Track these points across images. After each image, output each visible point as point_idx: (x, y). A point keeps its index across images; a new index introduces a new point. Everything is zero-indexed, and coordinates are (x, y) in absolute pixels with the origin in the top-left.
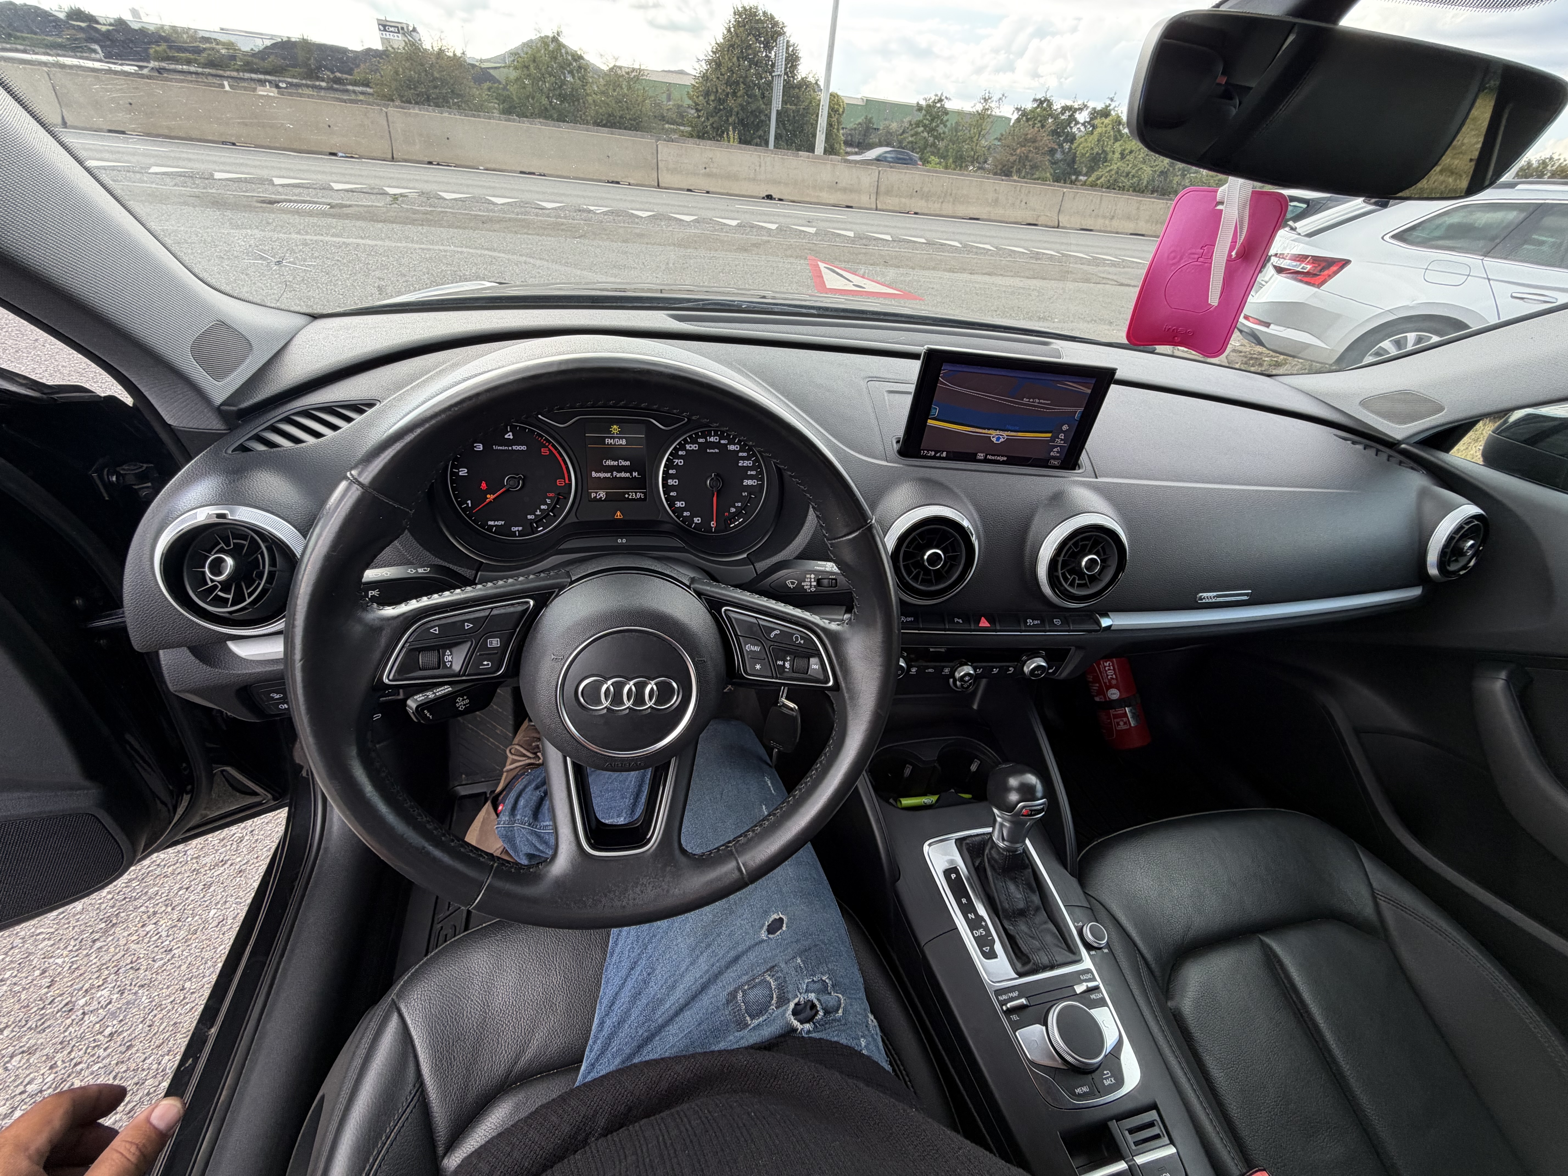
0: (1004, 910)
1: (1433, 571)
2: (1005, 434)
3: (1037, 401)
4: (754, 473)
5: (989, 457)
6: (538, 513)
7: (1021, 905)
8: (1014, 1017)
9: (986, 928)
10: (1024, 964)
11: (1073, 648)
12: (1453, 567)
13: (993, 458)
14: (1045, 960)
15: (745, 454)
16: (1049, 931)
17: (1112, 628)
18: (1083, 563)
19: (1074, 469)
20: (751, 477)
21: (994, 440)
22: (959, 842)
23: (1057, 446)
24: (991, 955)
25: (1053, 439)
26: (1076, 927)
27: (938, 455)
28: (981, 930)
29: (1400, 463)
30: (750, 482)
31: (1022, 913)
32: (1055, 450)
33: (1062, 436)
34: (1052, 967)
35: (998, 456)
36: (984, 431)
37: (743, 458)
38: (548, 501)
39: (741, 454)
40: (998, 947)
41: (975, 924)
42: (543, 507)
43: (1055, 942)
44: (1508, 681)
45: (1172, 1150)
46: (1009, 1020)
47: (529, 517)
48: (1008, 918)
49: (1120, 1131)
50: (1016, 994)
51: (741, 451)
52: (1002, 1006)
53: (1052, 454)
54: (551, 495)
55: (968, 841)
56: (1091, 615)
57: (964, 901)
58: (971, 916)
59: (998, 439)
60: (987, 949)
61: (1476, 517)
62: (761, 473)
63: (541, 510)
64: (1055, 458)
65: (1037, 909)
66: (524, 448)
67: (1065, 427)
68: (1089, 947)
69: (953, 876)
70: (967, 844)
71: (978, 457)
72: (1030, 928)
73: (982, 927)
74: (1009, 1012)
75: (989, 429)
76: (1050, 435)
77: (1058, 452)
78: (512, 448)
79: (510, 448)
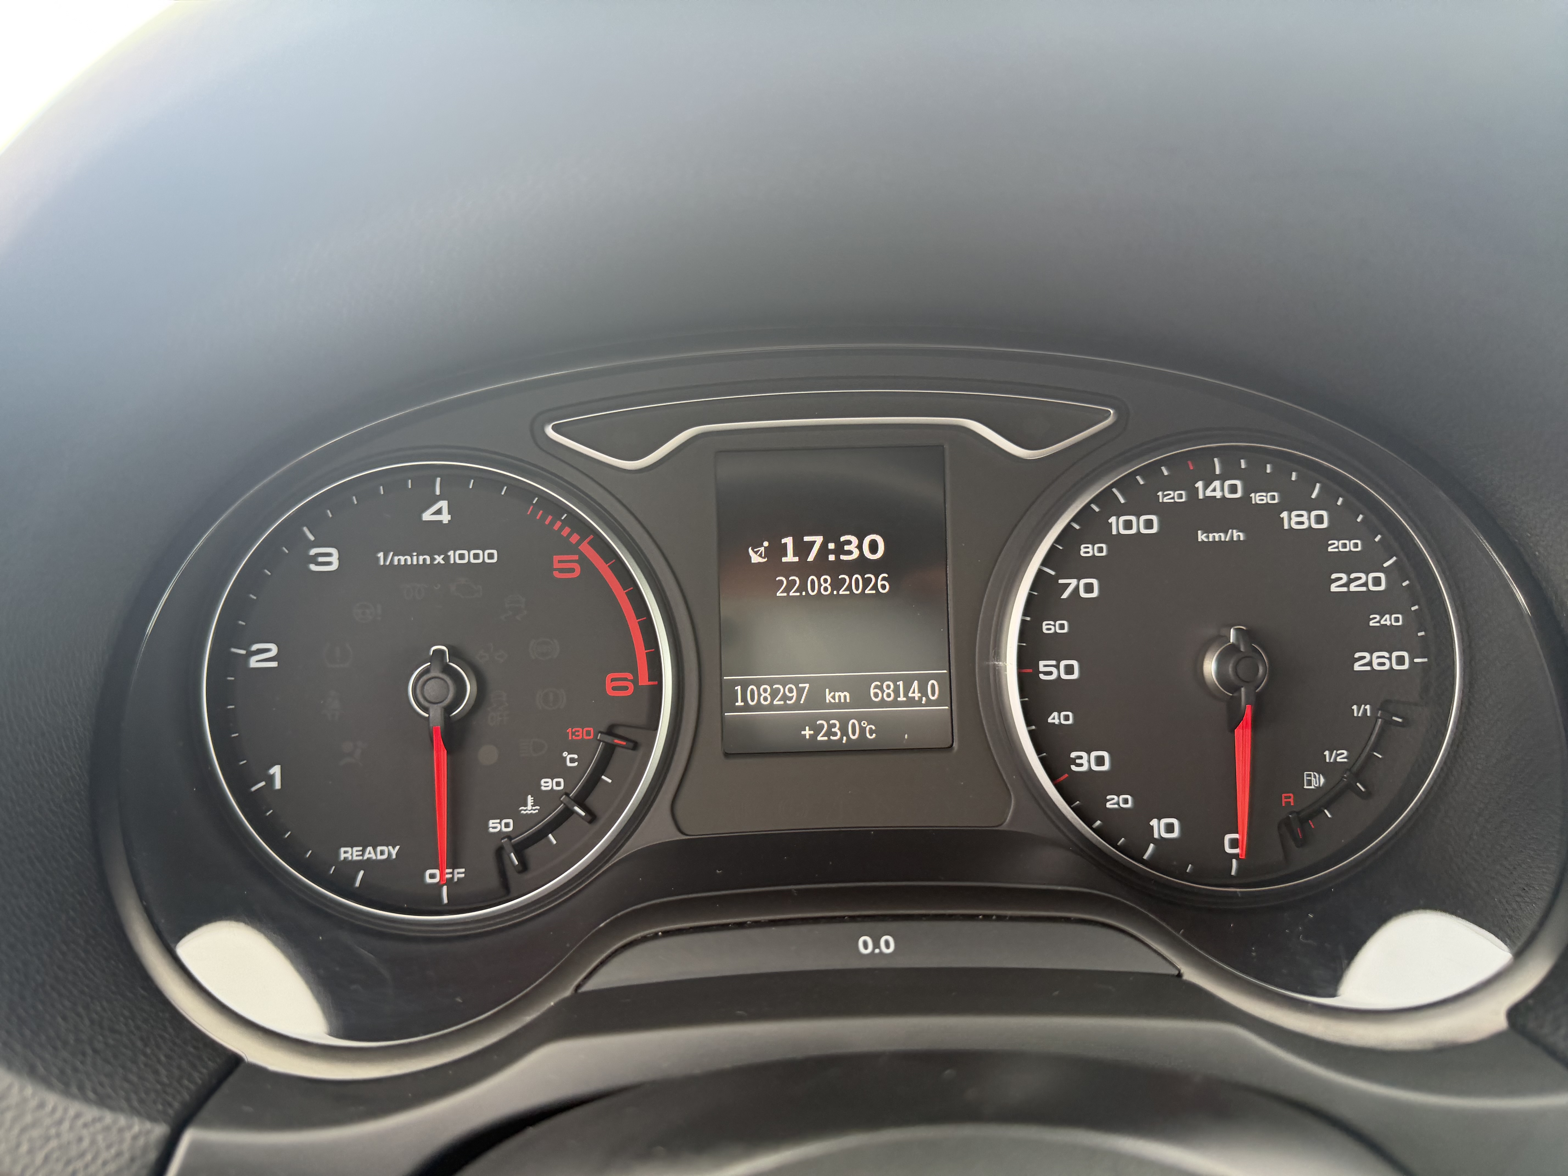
6: (530, 808)
15: (1353, 546)
20: (1383, 640)
30: (1382, 661)
37: (1351, 563)
38: (569, 759)
39: (1335, 546)
42: (547, 784)
47: (495, 826)
51: (1338, 530)
54: (581, 734)
63: (541, 798)
66: (489, 556)
78: (446, 559)
79: (439, 559)
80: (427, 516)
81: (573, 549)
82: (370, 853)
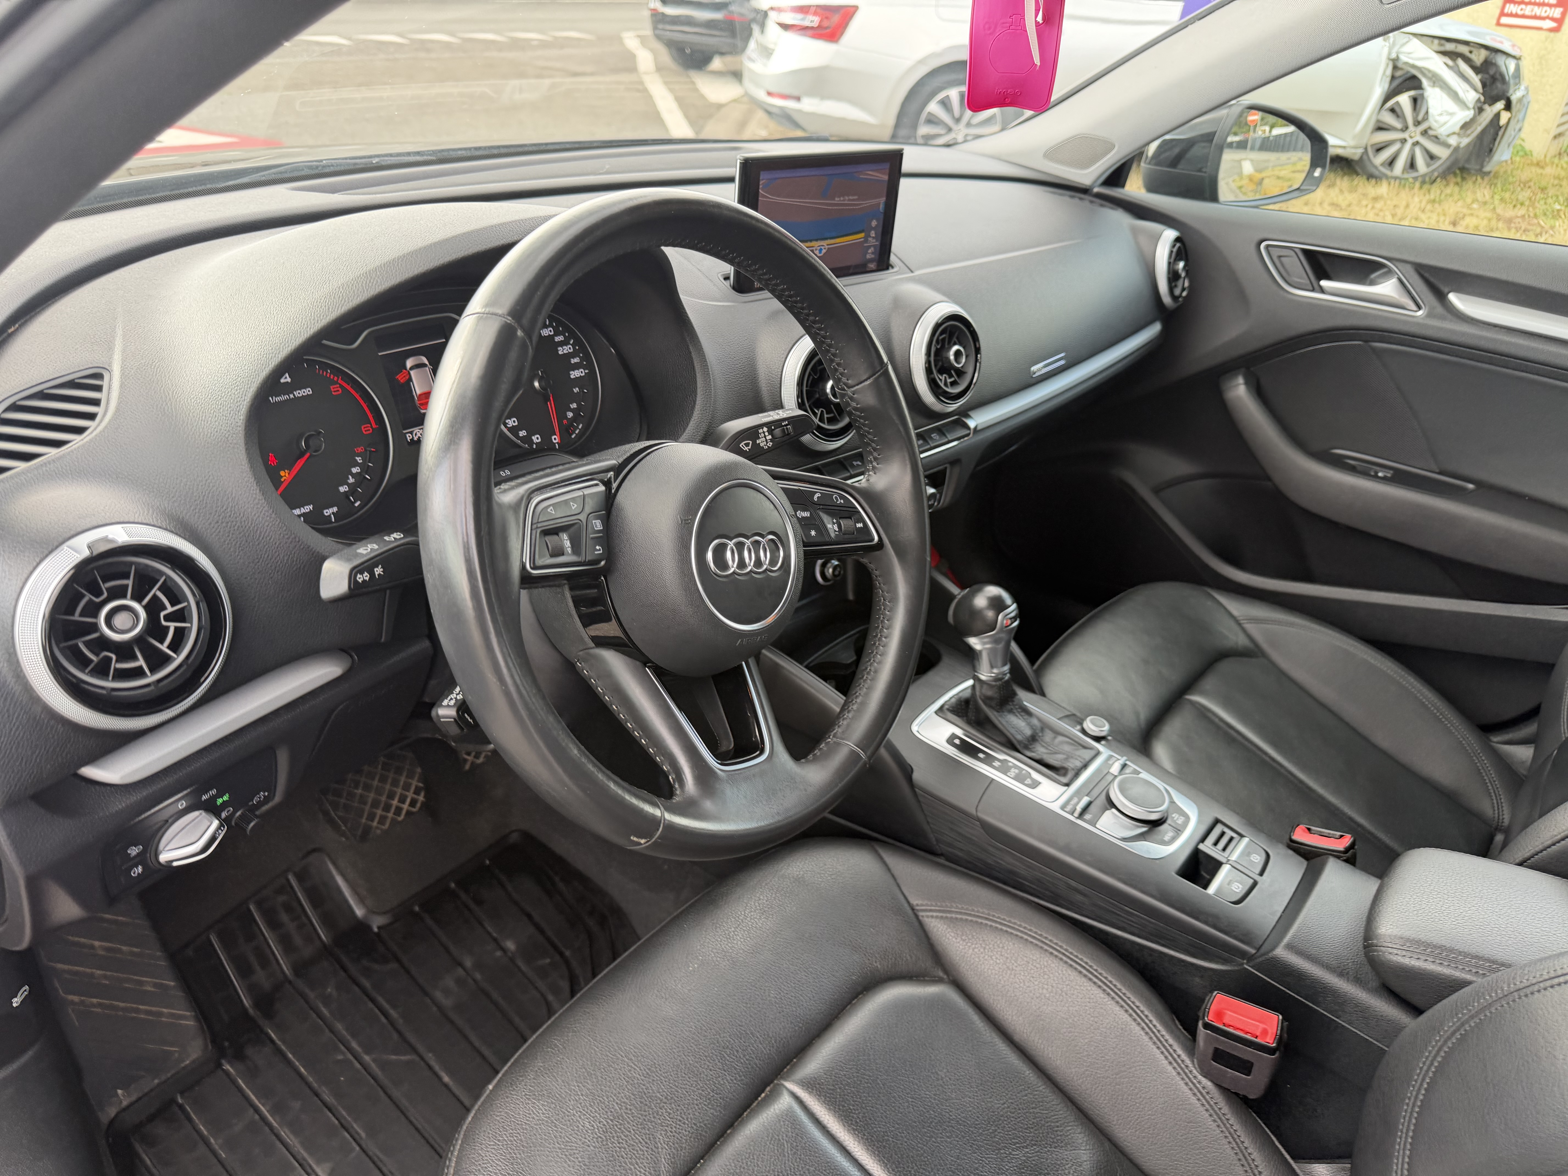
0: (1019, 742)
1: (1167, 299)
2: (824, 243)
3: (845, 198)
4: (576, 360)
6: (351, 480)
7: (1028, 732)
8: (1087, 816)
9: (1016, 767)
10: (1065, 775)
11: (948, 465)
12: (1177, 292)
14: (1078, 764)
15: (560, 338)
16: (1062, 743)
17: (979, 428)
18: (952, 358)
19: (889, 269)
20: (576, 367)
22: (940, 711)
23: (869, 247)
24: (1035, 784)
25: (866, 239)
26: (1078, 730)
28: (1013, 770)
29: (1102, 205)
30: (575, 374)
31: (1033, 739)
32: (870, 251)
33: (873, 234)
34: (1085, 766)
37: (562, 344)
38: (359, 460)
39: (557, 339)
40: (1035, 775)
41: (1004, 769)
42: (355, 470)
43: (1074, 747)
44: (1247, 383)
45: (1245, 840)
46: (1085, 821)
47: (343, 489)
48: (1027, 747)
49: (1207, 847)
50: (1075, 800)
51: (557, 333)
52: (1072, 814)
53: (868, 256)
54: (360, 449)
55: (946, 707)
56: (959, 420)
57: (981, 755)
58: (996, 764)
59: (820, 250)
60: (1028, 781)
61: (1178, 240)
62: (587, 357)
63: (353, 475)
64: (871, 261)
65: (1042, 730)
66: (308, 391)
67: (874, 223)
68: (1098, 739)
69: (957, 741)
70: (948, 709)
72: (1047, 749)
73: (1011, 767)
74: (1081, 815)
76: (862, 235)
77: (872, 253)
78: (294, 395)
79: (292, 396)
80: (282, 380)
81: (336, 383)
82: (303, 510)
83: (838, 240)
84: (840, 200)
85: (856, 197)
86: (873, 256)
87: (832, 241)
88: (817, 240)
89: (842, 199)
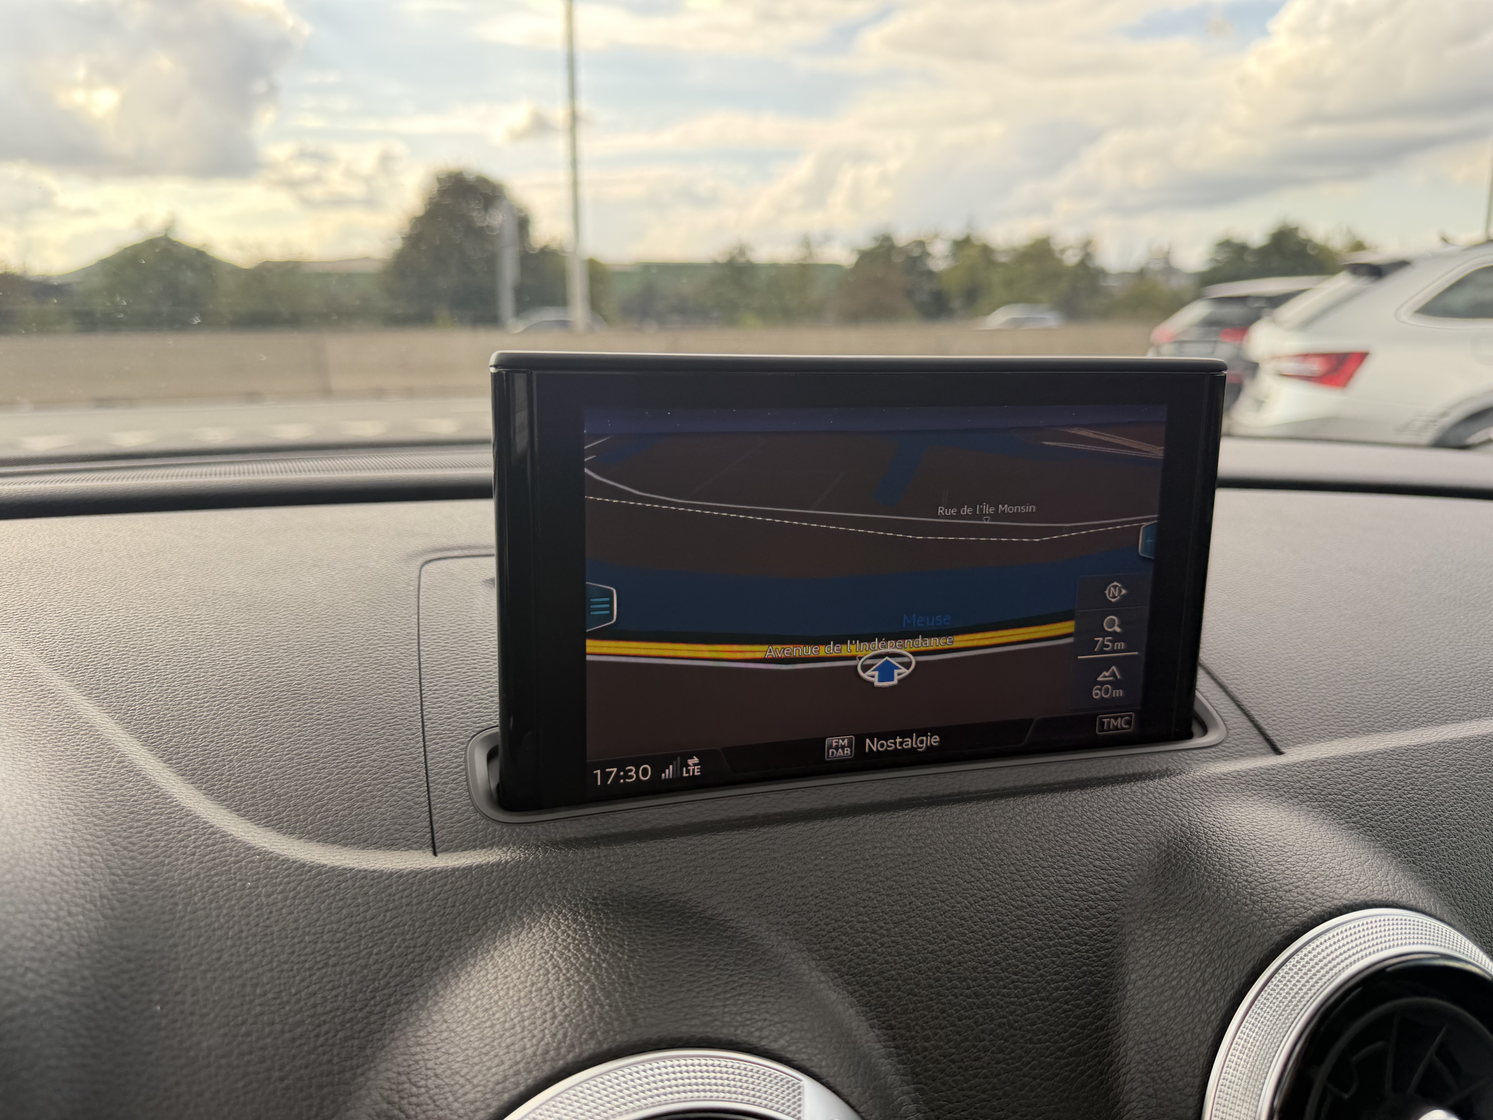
2: (905, 648)
3: (988, 510)
5: (872, 745)
13: (890, 745)
19: (1190, 736)
21: (872, 676)
23: (1106, 664)
25: (1083, 641)
27: (668, 773)
32: (1104, 676)
33: (1113, 624)
35: (906, 734)
36: (823, 651)
53: (1097, 693)
64: (1112, 707)
71: (833, 754)
75: (841, 640)
76: (1068, 627)
77: (1116, 684)
83: (960, 641)
84: (958, 516)
85: (1031, 508)
86: (1119, 693)
87: (935, 643)
88: (868, 638)
89: (966, 510)
